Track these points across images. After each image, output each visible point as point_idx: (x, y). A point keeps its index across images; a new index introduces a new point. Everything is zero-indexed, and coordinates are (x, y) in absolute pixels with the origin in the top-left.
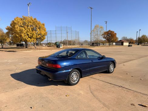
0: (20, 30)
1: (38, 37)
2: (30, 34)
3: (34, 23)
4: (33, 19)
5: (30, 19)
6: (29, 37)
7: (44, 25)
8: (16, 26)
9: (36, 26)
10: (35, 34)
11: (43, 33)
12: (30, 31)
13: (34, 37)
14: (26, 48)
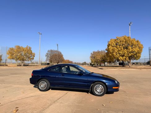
0: (112, 50)
1: (130, 55)
2: (121, 53)
5: (123, 38)
6: (120, 56)
7: (138, 41)
9: (129, 45)
10: (127, 52)
11: (136, 50)
12: (121, 50)
14: (123, 66)
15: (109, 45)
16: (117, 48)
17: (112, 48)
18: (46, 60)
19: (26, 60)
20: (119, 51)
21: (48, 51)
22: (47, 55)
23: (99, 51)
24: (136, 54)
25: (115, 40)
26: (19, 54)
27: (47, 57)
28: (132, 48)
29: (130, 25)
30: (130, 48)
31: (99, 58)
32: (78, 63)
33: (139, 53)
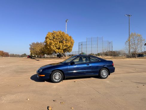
1: (64, 48)
2: (57, 46)
3: (61, 36)
4: (61, 33)
5: (59, 32)
6: (57, 48)
7: (70, 37)
8: (47, 40)
9: (64, 39)
10: (62, 46)
11: (69, 44)
12: (57, 43)
13: (61, 48)
14: (59, 58)
15: (46, 38)
16: (54, 42)
17: (49, 40)
20: (56, 44)
23: (38, 43)
24: (69, 48)
25: (52, 34)
28: (66, 43)
29: (66, 22)
30: (65, 42)
31: (38, 49)
32: (16, 55)
33: (71, 47)
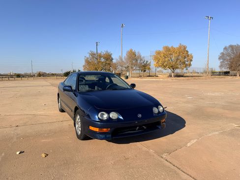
18: (221, 66)
19: (177, 68)
21: (225, 48)
22: (222, 57)
26: (166, 59)
27: (222, 60)
